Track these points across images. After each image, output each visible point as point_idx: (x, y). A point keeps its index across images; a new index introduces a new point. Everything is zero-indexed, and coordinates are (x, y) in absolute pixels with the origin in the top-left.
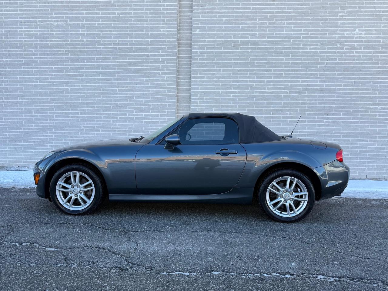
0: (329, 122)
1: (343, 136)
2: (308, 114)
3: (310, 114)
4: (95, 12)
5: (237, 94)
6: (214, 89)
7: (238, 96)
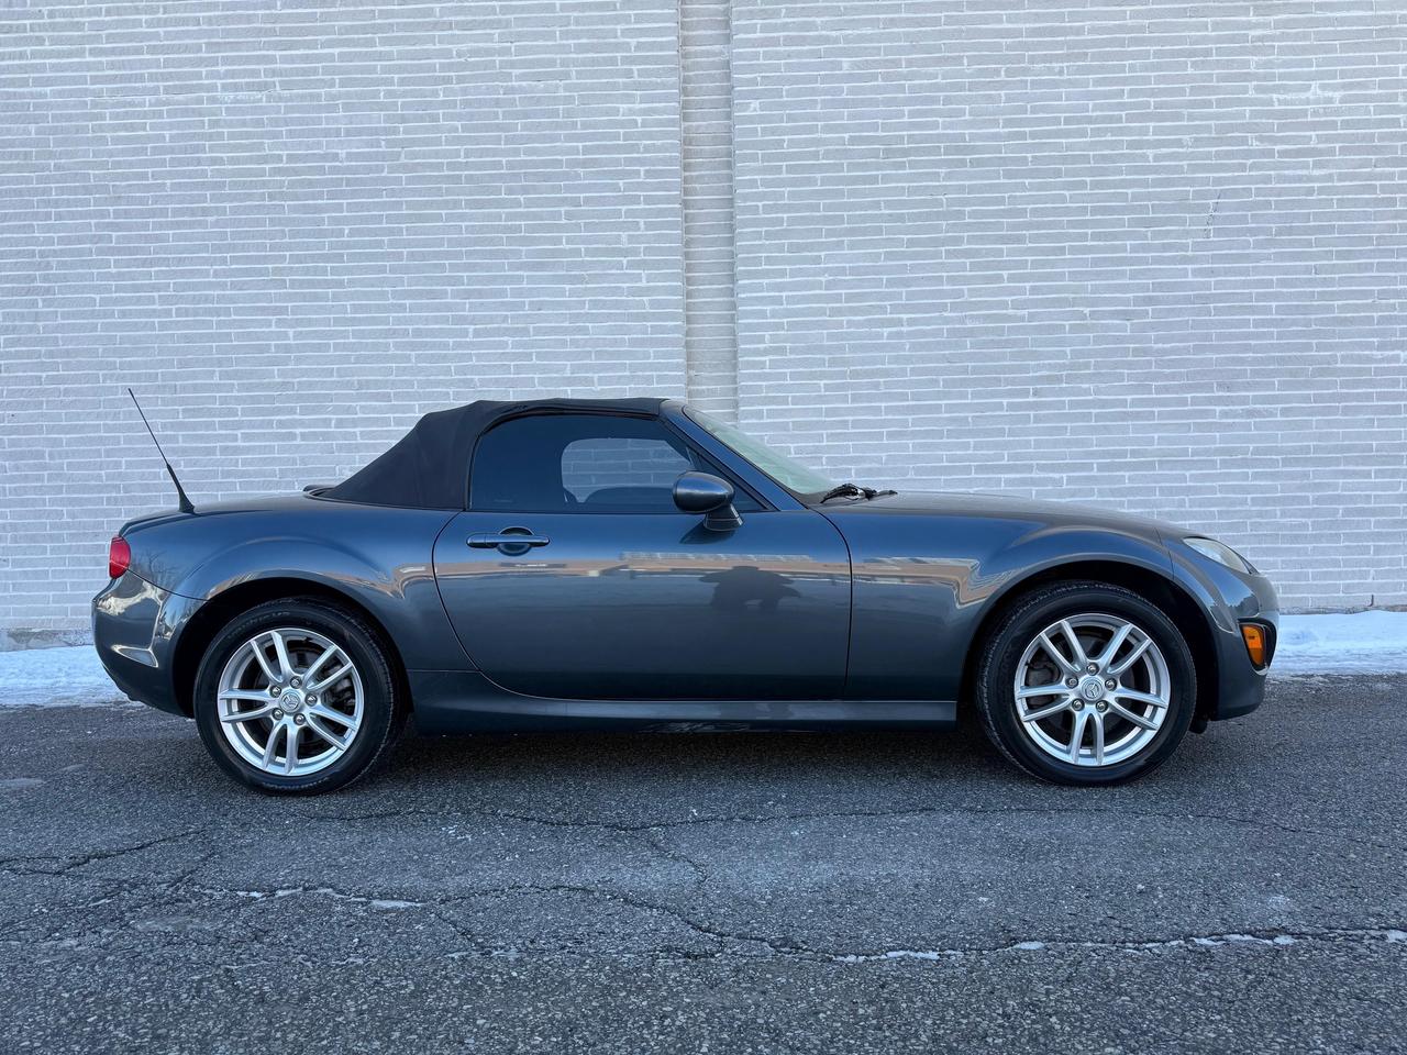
0: (1235, 415)
1: (1286, 462)
2: (1159, 390)
3: (1167, 389)
4: (374, 49)
5: (904, 329)
6: (822, 312)
7: (910, 334)
